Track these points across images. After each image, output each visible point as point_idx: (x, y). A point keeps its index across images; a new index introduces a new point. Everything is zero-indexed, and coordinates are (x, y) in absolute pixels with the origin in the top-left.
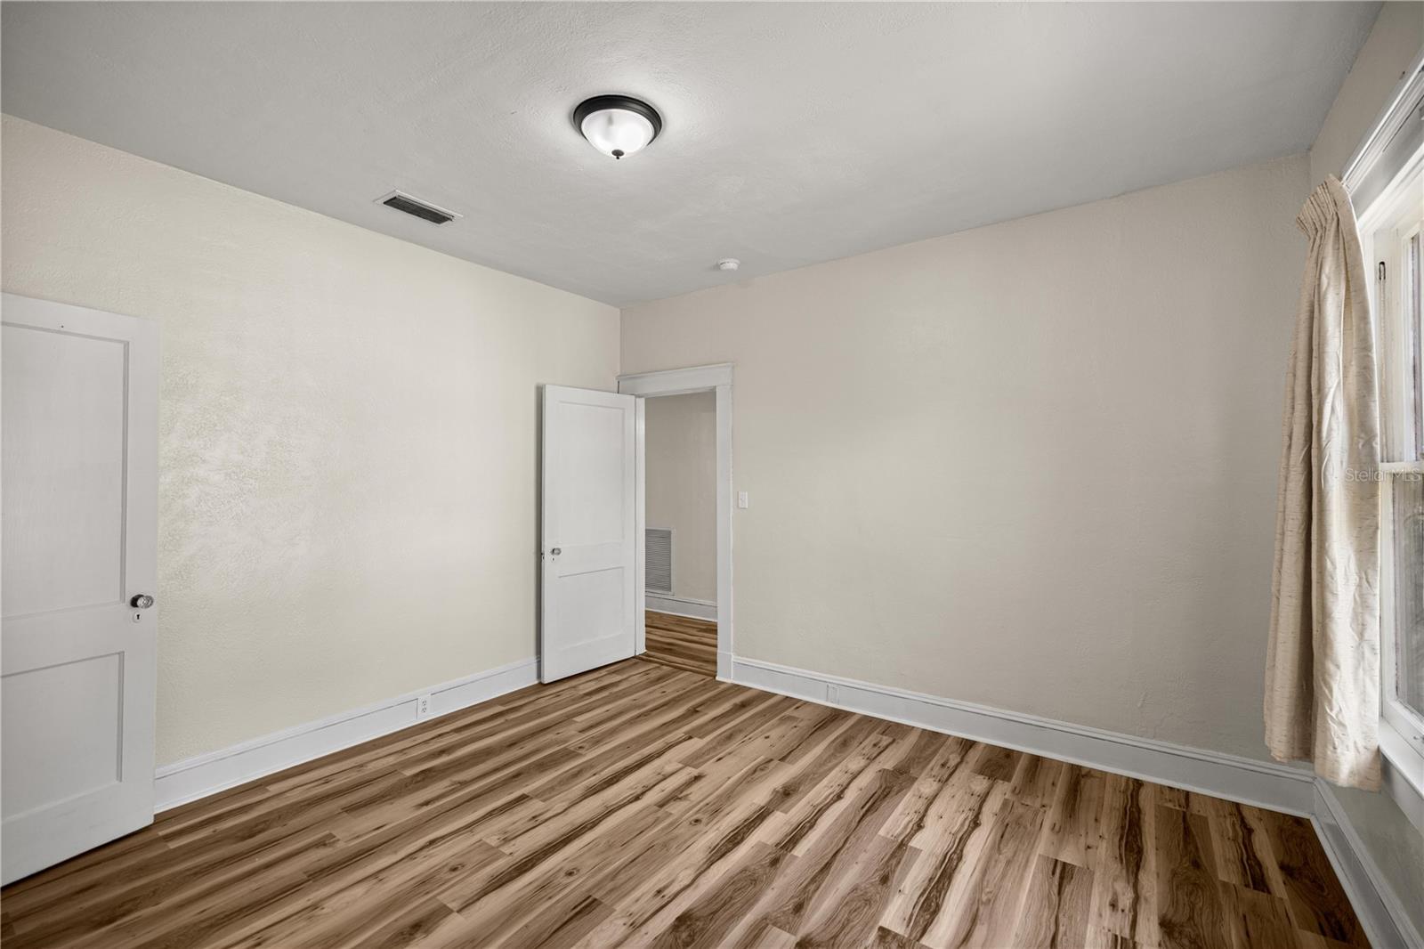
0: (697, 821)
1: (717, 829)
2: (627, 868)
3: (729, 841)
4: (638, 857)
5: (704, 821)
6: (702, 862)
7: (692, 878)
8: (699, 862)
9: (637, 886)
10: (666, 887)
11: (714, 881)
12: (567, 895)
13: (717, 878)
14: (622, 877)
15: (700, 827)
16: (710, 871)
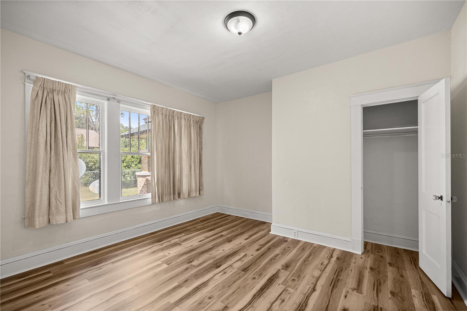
0: (210, 298)
1: (202, 294)
2: (236, 280)
3: (199, 289)
4: (233, 283)
5: (207, 298)
6: (211, 281)
7: (215, 277)
8: (212, 281)
9: (232, 275)
10: (223, 274)
11: (208, 276)
12: (252, 272)
13: (207, 276)
14: (237, 277)
15: (209, 295)
16: (209, 279)
